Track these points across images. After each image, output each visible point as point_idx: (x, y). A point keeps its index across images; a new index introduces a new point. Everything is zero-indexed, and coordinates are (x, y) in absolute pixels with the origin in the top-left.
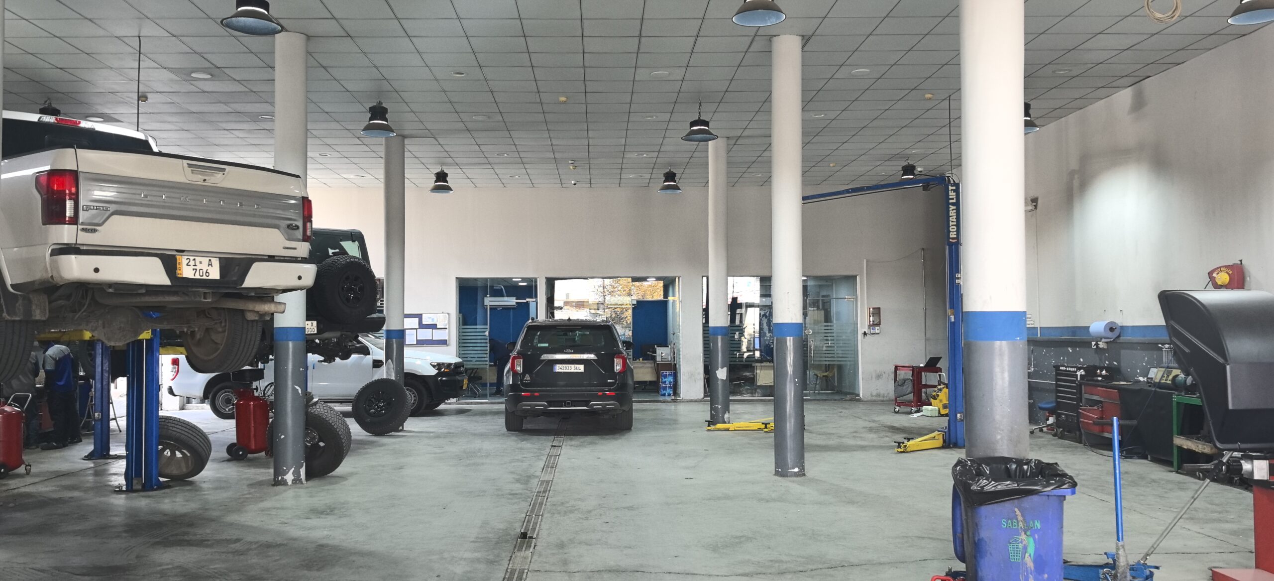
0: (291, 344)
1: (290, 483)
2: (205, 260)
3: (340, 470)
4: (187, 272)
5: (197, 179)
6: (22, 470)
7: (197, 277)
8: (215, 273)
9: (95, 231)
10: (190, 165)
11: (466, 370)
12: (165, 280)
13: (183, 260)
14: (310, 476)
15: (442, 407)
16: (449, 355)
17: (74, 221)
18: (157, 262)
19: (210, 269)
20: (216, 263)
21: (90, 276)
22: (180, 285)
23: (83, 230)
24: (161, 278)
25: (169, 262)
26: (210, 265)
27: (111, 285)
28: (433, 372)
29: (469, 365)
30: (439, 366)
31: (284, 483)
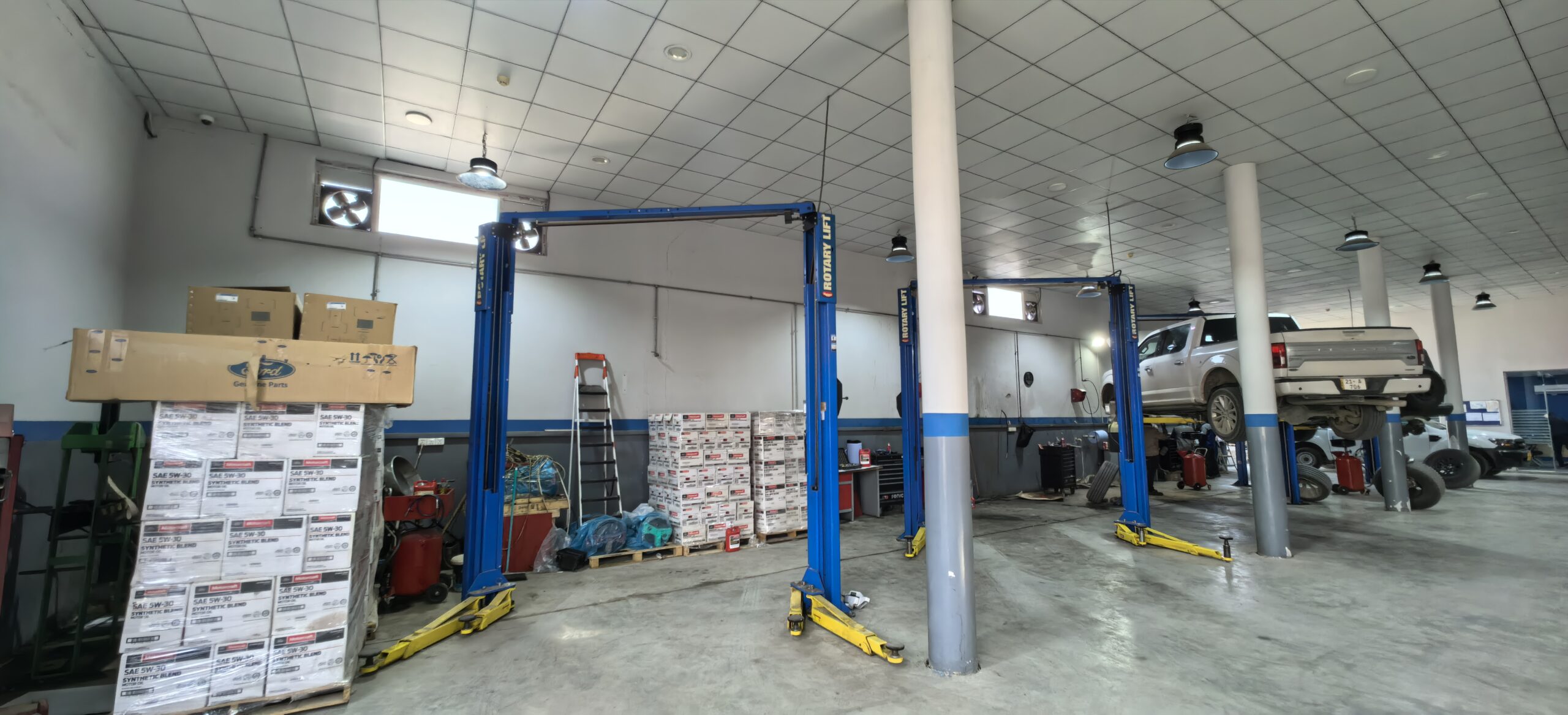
0: (1390, 424)
1: (1399, 510)
2: (1357, 380)
3: (1437, 507)
4: (1347, 386)
5: (1348, 338)
6: (1206, 488)
7: (1353, 389)
8: (1363, 386)
9: (1296, 370)
10: (1344, 332)
11: (1527, 445)
12: (1336, 391)
13: (1344, 381)
14: (1414, 507)
15: (1502, 474)
16: (1506, 433)
17: (1285, 366)
18: (1332, 383)
19: (1360, 385)
20: (1363, 381)
21: (1297, 392)
22: (1346, 394)
23: (1291, 370)
24: (1334, 391)
25: (1337, 382)
26: (1360, 382)
27: (1307, 395)
28: (1494, 446)
29: (1529, 441)
30: (1498, 441)
31: (1395, 510)
